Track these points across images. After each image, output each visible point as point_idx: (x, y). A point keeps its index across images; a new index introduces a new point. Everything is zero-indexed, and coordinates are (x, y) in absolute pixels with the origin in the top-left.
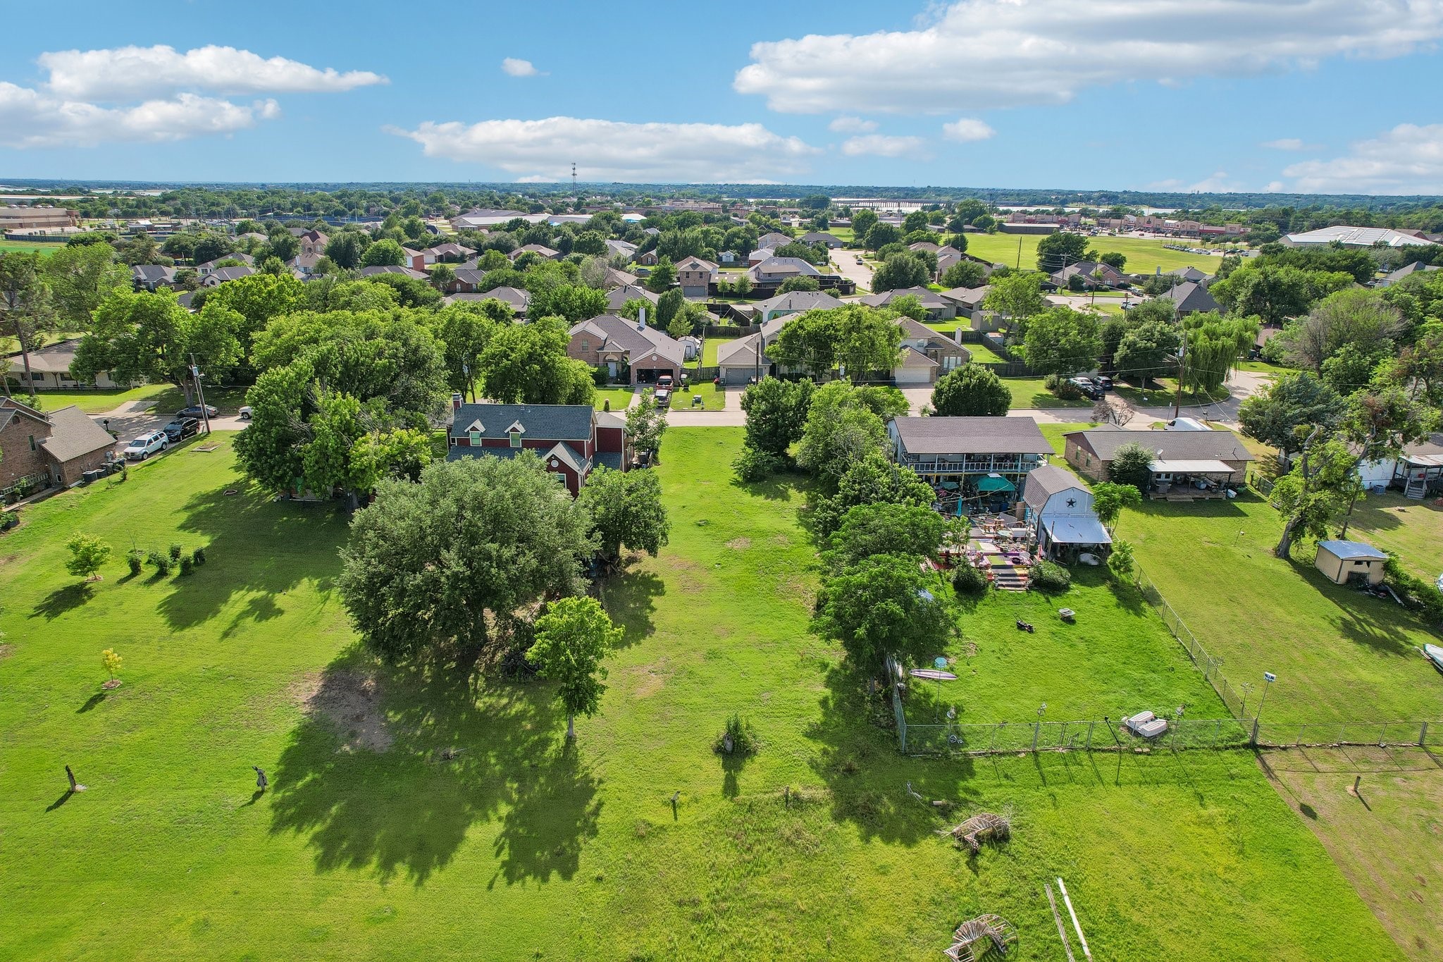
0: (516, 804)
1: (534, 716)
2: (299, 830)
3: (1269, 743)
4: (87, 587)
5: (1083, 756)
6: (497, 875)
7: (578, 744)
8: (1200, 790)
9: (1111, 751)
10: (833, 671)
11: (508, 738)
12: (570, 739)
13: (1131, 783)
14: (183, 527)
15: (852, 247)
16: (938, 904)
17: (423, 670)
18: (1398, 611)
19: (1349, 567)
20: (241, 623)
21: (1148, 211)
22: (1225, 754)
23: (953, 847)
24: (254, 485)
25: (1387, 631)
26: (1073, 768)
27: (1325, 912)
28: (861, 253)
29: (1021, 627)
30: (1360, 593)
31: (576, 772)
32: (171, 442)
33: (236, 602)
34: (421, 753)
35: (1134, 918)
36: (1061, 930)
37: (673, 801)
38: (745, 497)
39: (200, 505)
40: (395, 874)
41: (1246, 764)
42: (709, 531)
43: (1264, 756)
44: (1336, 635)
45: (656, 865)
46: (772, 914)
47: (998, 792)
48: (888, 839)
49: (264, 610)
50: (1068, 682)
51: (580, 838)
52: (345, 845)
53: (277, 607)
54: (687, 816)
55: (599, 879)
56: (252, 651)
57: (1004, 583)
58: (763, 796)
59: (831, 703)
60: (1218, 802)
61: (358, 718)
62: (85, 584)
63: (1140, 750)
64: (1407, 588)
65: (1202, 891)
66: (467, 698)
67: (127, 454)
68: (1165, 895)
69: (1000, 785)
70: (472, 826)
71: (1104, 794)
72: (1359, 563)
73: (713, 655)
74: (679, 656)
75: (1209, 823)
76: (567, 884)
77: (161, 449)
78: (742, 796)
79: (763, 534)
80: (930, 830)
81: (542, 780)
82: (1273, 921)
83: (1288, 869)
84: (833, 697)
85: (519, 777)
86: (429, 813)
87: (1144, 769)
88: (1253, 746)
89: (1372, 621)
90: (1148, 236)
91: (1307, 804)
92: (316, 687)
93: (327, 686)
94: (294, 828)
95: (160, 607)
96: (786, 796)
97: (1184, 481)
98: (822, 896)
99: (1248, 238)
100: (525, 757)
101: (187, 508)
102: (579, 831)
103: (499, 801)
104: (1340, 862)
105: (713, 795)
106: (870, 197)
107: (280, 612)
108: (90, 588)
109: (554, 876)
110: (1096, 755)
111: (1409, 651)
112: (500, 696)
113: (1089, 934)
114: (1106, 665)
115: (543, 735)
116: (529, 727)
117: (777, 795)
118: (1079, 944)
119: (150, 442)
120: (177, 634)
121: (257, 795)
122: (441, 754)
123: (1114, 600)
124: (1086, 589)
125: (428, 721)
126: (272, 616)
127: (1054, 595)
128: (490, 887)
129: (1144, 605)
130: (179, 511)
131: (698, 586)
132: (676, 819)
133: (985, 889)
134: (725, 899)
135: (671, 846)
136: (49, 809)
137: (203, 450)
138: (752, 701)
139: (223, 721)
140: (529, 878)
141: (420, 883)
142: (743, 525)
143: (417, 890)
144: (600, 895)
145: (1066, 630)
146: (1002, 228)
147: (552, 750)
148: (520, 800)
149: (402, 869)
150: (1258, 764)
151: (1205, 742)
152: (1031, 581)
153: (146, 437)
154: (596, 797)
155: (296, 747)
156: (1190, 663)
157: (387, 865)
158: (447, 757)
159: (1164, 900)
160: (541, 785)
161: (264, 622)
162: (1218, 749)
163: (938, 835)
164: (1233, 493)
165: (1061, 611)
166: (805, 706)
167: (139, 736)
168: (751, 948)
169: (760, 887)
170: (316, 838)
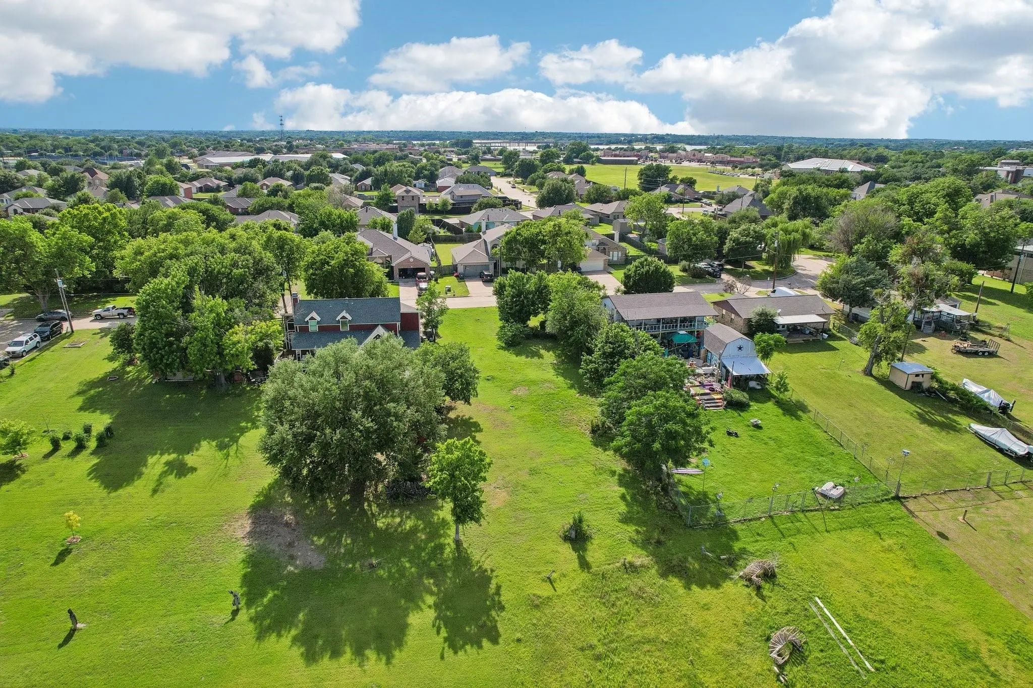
0: (437, 594)
1: (424, 529)
2: (279, 635)
3: (906, 495)
4: (17, 463)
5: (801, 515)
6: (444, 648)
7: (465, 545)
8: (876, 529)
9: (816, 510)
10: (620, 475)
11: (412, 547)
12: (458, 543)
13: (835, 530)
14: (81, 409)
15: (504, 175)
16: (749, 625)
17: (326, 503)
18: (945, 404)
19: (912, 379)
20: (164, 480)
21: (689, 148)
22: (884, 505)
23: (744, 585)
24: (130, 372)
25: (943, 417)
26: (798, 524)
27: (976, 597)
28: (511, 179)
29: (729, 434)
30: (919, 395)
31: (472, 566)
32: (43, 341)
33: (154, 464)
34: (350, 566)
35: (870, 617)
36: (830, 631)
37: (549, 578)
38: (510, 357)
39: (90, 390)
40: (368, 658)
41: (895, 510)
42: (497, 384)
43: (906, 503)
44: (917, 423)
45: (555, 625)
46: (647, 647)
47: (758, 546)
48: (702, 586)
49: (181, 469)
50: (773, 468)
51: (493, 613)
52: (320, 642)
53: (189, 465)
54: (562, 587)
55: (519, 640)
56: (183, 502)
57: (709, 405)
58: (607, 566)
59: (628, 498)
60: (891, 536)
61: (291, 545)
62: (14, 461)
63: (833, 508)
64: (947, 389)
65: (903, 594)
66: (369, 521)
67: (9, 353)
68: (882, 600)
69: (757, 541)
70: (411, 615)
71: (822, 539)
72: (917, 375)
73: (533, 472)
74: (511, 474)
75: (889, 550)
76: (497, 647)
77: (36, 347)
78: (594, 569)
79: (534, 382)
80: (727, 576)
81: (450, 575)
82: (949, 607)
83: (945, 573)
84: (628, 493)
85: (431, 575)
86: (375, 610)
87: (840, 520)
88: (897, 498)
89: (933, 412)
90: (694, 165)
91: (940, 531)
92: (247, 525)
93: (256, 522)
94: (274, 634)
95: (89, 474)
96: (624, 565)
97: (794, 329)
98: (674, 630)
99: (761, 166)
100: (430, 559)
101: (79, 393)
102: (489, 609)
103: (424, 594)
104: (971, 565)
105: (574, 570)
106: (497, 139)
107: (193, 469)
108: (20, 464)
109: (485, 643)
110: (807, 514)
111: (960, 429)
112: (393, 517)
113: (848, 631)
114: (792, 455)
115: (437, 542)
116: (423, 537)
117: (618, 565)
118: (845, 639)
119: (27, 342)
120: (113, 494)
121: (235, 613)
122: (366, 564)
123: (780, 411)
124: (760, 405)
125: (346, 540)
126: (188, 473)
127: (743, 411)
128: (442, 657)
129: (800, 413)
130: (73, 396)
131: (503, 423)
132: (555, 590)
133: (774, 611)
134: (611, 642)
135: (560, 610)
136: (60, 646)
137: (74, 346)
138: (574, 501)
139: (181, 559)
140: (468, 647)
141: (388, 662)
142: (519, 377)
143: (389, 667)
144: (524, 651)
145: (757, 433)
146: (600, 161)
147: (448, 552)
148: (439, 590)
149: (371, 654)
150: (903, 509)
151: (870, 498)
152: (725, 403)
153: (23, 338)
154: (494, 582)
155: (250, 572)
156: (841, 448)
157: (359, 652)
158: (372, 566)
159: (883, 603)
160: (450, 578)
161: (183, 479)
162: (878, 502)
163: (731, 579)
164: (826, 336)
165: (752, 421)
166: (611, 501)
167: (115, 578)
168: (642, 673)
169: (630, 629)
170: (295, 640)
